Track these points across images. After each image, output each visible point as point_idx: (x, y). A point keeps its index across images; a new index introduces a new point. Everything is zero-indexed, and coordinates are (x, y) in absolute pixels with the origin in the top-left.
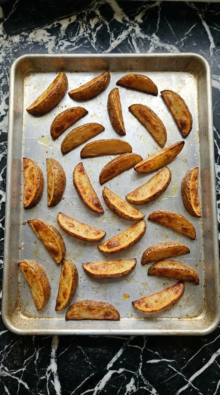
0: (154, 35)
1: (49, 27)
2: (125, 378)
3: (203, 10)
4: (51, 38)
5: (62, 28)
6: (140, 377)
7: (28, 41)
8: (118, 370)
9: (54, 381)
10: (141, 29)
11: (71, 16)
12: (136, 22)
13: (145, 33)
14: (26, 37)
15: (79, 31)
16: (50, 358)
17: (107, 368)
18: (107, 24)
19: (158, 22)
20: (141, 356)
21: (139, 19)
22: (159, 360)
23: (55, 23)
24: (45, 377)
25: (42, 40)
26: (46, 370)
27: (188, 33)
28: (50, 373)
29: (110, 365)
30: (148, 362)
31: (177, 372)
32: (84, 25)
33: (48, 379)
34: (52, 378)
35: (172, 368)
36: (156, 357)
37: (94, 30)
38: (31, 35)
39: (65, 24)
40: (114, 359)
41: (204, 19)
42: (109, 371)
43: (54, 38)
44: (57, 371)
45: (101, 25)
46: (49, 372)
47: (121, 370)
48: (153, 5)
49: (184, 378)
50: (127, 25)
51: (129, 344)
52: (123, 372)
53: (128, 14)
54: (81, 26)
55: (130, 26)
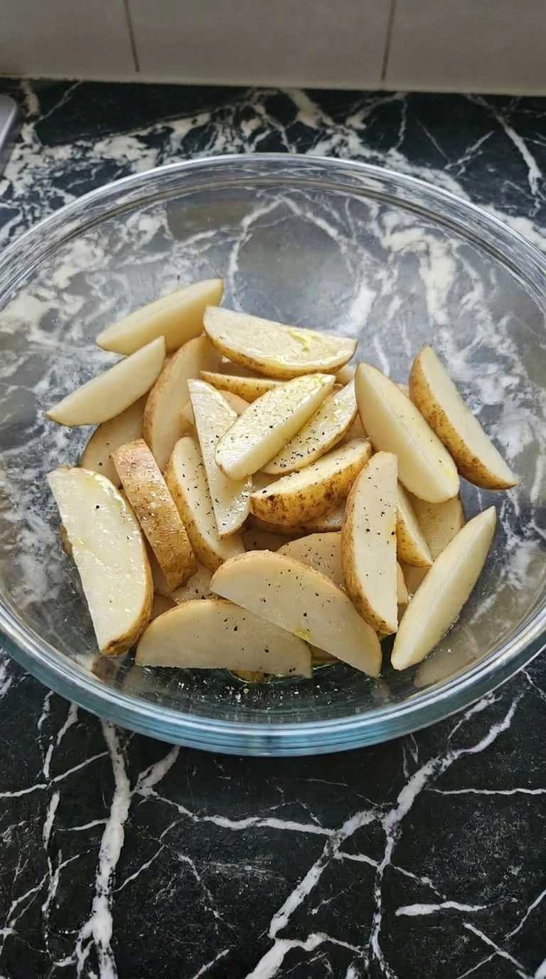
0: (393, 151)
1: (144, 133)
2: (328, 966)
3: (504, 109)
4: (146, 152)
5: (173, 136)
6: (375, 964)
7: (90, 158)
8: (304, 939)
9: (98, 972)
10: (360, 141)
11: (197, 115)
12: (350, 127)
13: (372, 148)
14: (87, 149)
15: (215, 139)
16: (94, 893)
17: (268, 932)
18: (282, 129)
19: (403, 129)
20: (378, 893)
21: (356, 122)
22: (437, 907)
23: (159, 126)
24: (73, 959)
25: (125, 156)
26: (77, 935)
27: (474, 148)
28: (89, 945)
29: (279, 922)
30: (398, 913)
31: (496, 947)
32: (228, 131)
33: (80, 967)
34: (93, 963)
35: (479, 933)
36: (425, 896)
37: (251, 140)
38: (100, 147)
39: (181, 128)
40: (294, 900)
41: (509, 125)
42: (277, 940)
43: (153, 152)
44: (111, 942)
45: (268, 132)
46: (84, 945)
47: (314, 940)
48: (388, 100)
49: (518, 968)
50: (329, 131)
51: (340, 849)
52: (322, 947)
53: (329, 113)
54: (220, 134)
55: (335, 133)
